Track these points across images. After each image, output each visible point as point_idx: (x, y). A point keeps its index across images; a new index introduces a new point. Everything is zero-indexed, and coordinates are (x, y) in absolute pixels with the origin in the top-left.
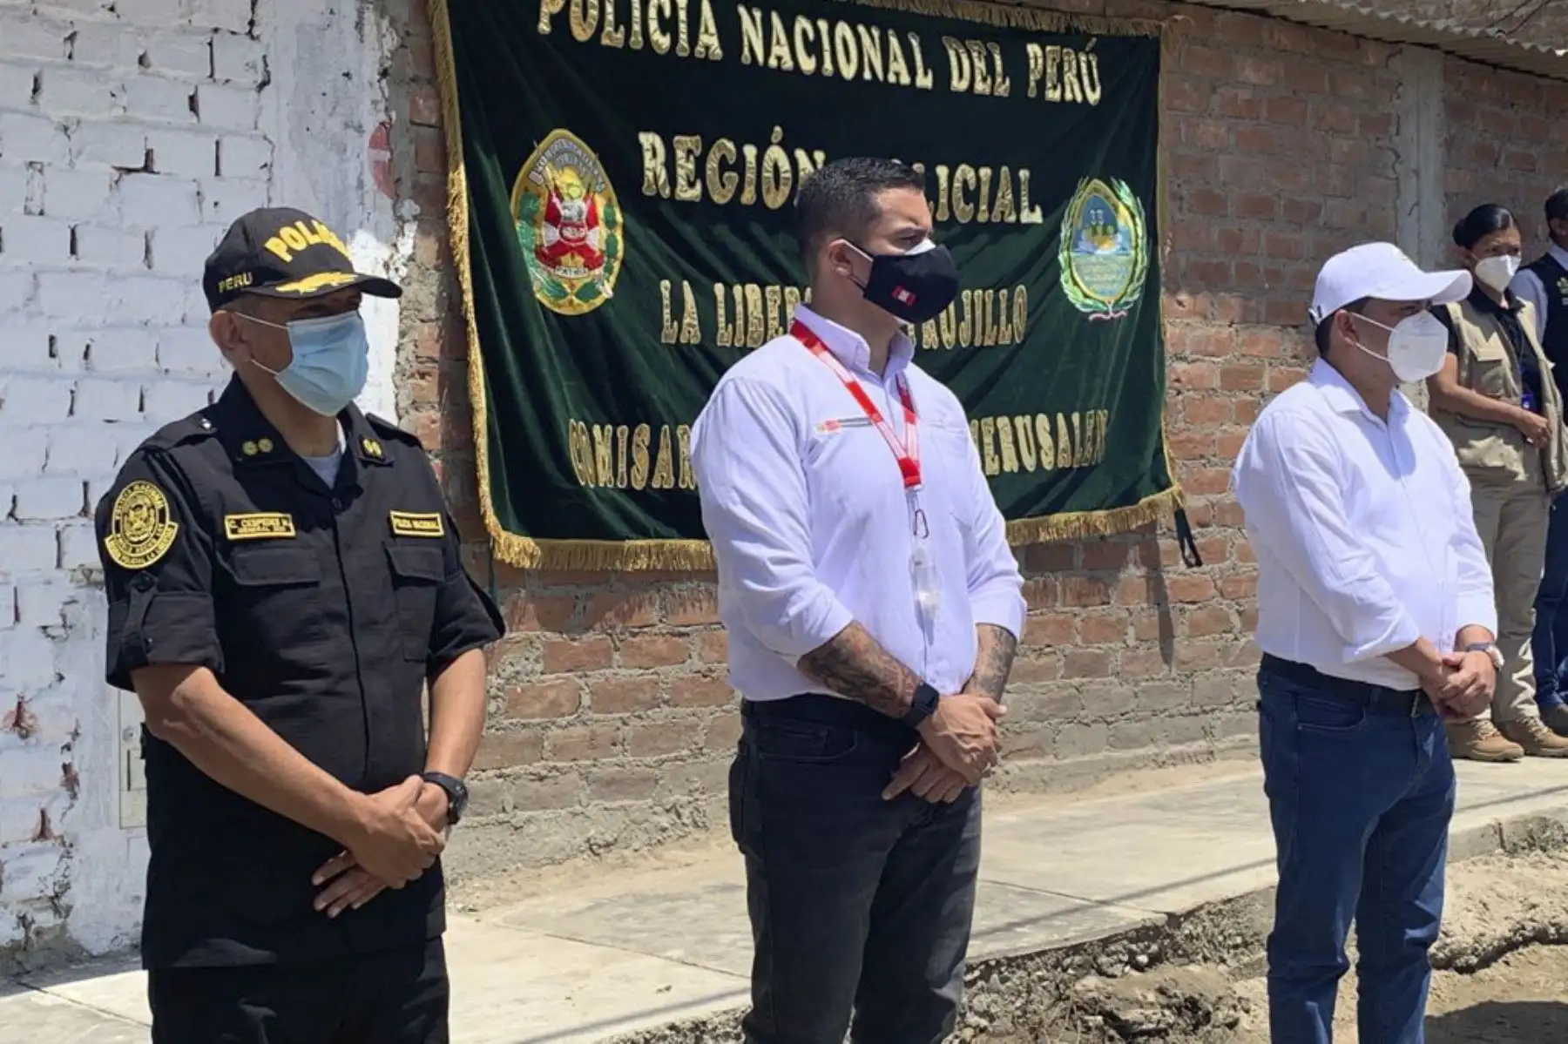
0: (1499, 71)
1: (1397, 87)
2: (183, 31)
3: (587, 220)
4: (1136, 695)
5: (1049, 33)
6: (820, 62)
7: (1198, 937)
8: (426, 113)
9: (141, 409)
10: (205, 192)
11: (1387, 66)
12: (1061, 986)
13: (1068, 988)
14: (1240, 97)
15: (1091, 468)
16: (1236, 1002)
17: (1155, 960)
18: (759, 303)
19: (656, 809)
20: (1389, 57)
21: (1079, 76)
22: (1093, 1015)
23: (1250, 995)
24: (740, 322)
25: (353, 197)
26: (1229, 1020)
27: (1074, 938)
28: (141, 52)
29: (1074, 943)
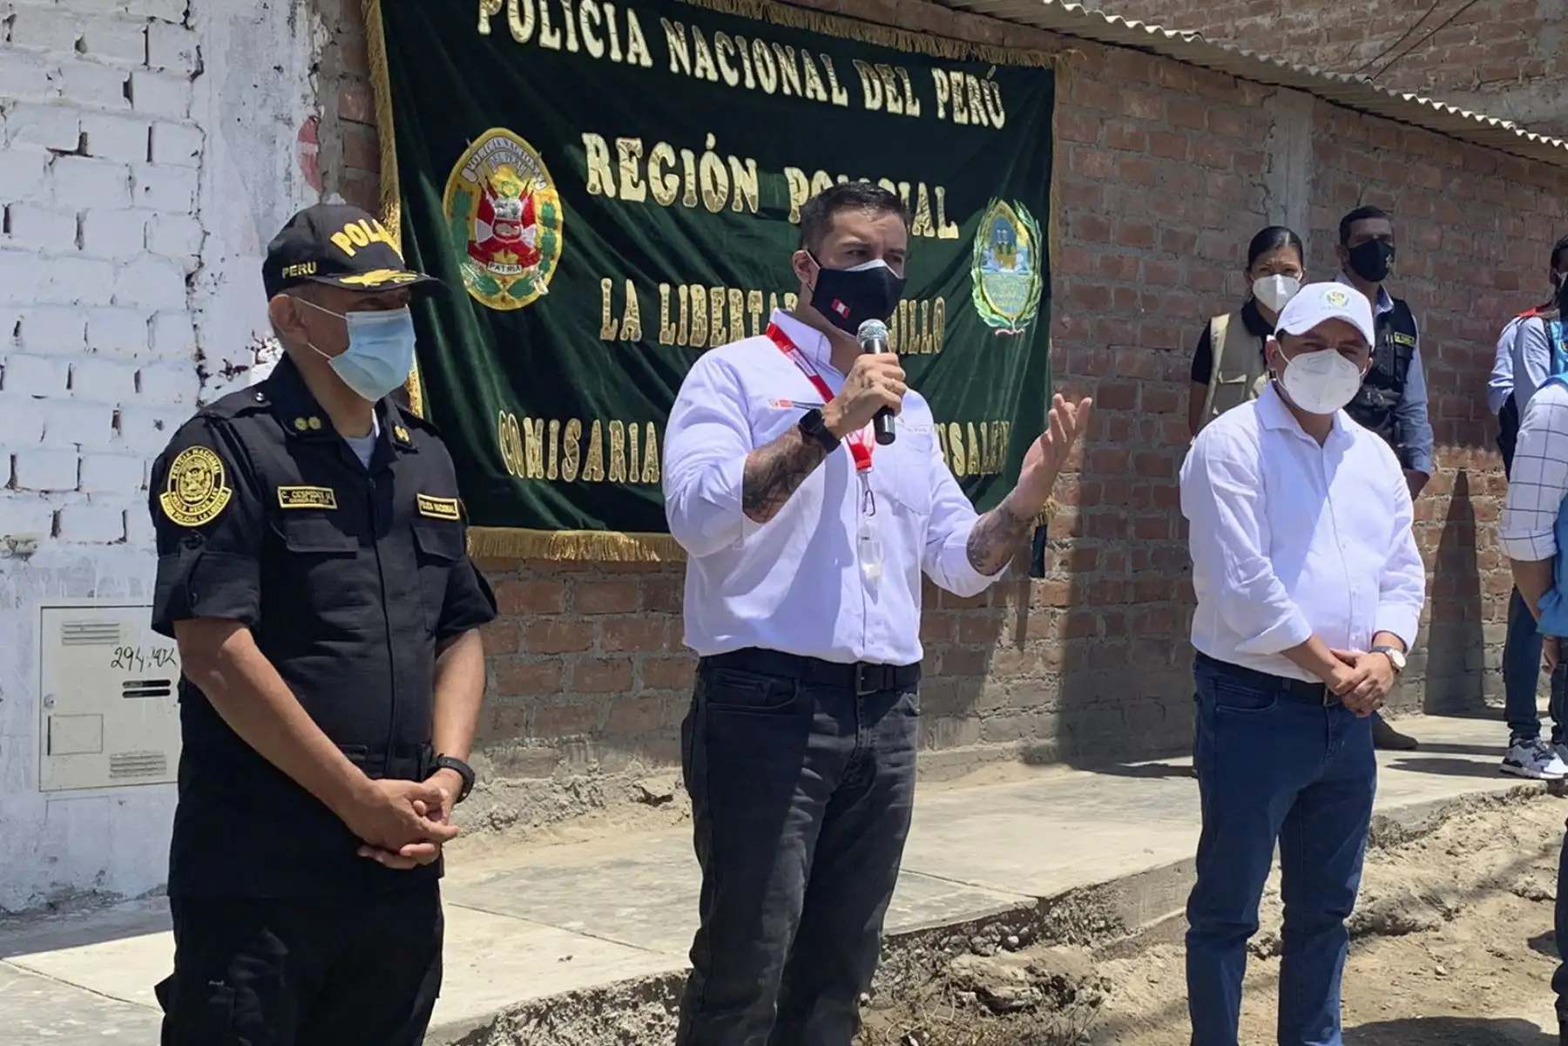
0: (1365, 116)
1: (1270, 127)
2: (119, 18)
3: (523, 218)
4: (1008, 692)
5: (952, 61)
6: (742, 77)
7: (1065, 921)
8: (354, 110)
9: (69, 386)
10: (136, 175)
11: (1262, 106)
12: (938, 963)
13: (944, 965)
14: (1126, 131)
15: (995, 477)
16: (1098, 982)
17: (1025, 942)
18: (704, 304)
19: (556, 787)
20: (1263, 99)
21: (983, 102)
22: (966, 991)
23: (1112, 977)
24: (683, 321)
25: (281, 187)
26: (1093, 998)
27: (951, 919)
28: (78, 38)
29: (951, 923)
